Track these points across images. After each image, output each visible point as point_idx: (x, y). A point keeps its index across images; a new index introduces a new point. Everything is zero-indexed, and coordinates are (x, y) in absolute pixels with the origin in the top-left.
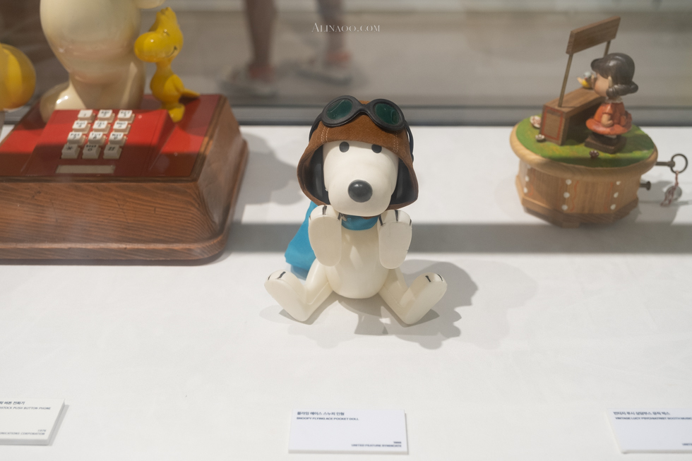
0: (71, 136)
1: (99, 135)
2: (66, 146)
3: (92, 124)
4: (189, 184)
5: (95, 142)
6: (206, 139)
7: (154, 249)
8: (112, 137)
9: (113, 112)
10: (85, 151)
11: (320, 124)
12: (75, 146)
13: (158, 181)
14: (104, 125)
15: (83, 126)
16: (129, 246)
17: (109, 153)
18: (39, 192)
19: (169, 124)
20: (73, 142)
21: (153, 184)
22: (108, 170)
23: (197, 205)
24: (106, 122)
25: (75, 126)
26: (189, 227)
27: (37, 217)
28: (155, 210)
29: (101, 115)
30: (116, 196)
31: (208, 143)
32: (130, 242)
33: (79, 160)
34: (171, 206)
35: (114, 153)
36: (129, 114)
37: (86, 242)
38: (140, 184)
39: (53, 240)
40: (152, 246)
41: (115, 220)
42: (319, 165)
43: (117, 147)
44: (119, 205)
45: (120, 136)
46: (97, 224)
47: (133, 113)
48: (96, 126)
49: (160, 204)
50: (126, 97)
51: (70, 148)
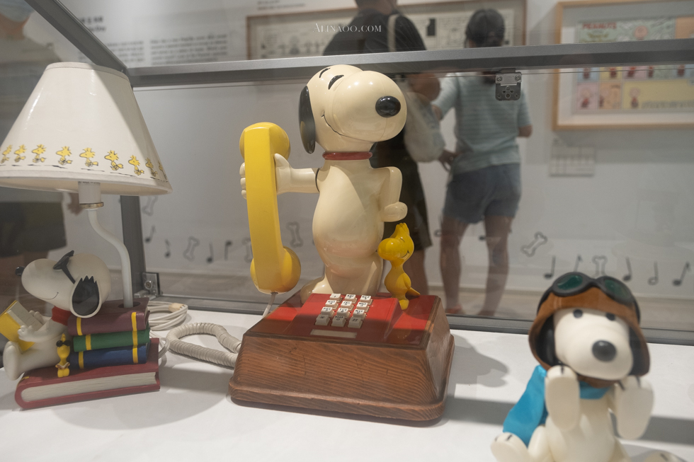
0: (324, 310)
1: (345, 311)
2: (320, 316)
3: (341, 302)
4: (418, 351)
5: (342, 315)
6: (429, 322)
7: (382, 407)
8: (355, 312)
9: (356, 297)
10: (334, 320)
11: (551, 296)
12: (326, 317)
13: (393, 347)
14: (350, 304)
15: (333, 304)
16: (362, 402)
17: (353, 323)
18: (295, 348)
19: (399, 310)
20: (325, 313)
21: (388, 349)
22: (351, 335)
23: (423, 371)
24: (351, 302)
25: (327, 303)
26: (415, 389)
27: (290, 369)
28: (387, 372)
29: (347, 297)
30: (356, 357)
31: (431, 325)
32: (362, 399)
33: (329, 326)
34: (401, 369)
35: (357, 324)
36: (369, 298)
37: (326, 395)
38: (378, 348)
39: (300, 391)
40: (381, 404)
41: (353, 378)
42: (550, 332)
43: (359, 319)
44: (358, 364)
45: (362, 312)
46: (338, 380)
47: (371, 298)
48: (343, 304)
49: (392, 367)
50: (366, 288)
51: (322, 317)
